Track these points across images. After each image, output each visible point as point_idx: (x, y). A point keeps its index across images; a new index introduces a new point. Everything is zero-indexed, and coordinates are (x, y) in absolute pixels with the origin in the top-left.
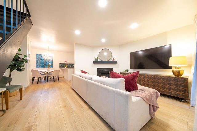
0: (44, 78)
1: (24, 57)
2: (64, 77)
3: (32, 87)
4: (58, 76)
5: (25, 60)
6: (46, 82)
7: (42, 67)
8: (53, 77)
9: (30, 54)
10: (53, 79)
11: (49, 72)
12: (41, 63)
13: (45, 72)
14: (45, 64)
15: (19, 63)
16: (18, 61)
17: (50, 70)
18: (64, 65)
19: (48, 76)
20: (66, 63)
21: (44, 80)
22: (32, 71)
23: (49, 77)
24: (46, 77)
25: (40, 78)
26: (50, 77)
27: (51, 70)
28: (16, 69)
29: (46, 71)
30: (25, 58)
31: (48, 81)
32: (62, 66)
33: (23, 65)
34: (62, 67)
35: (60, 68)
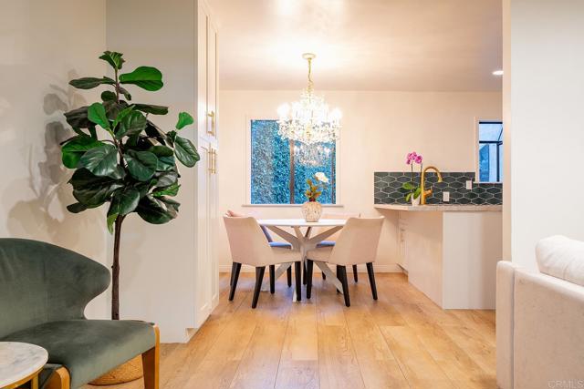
0: (289, 270)
1: (180, 126)
2: (403, 275)
3: (228, 330)
4: (369, 266)
5: (180, 142)
6: (299, 299)
7: (279, 198)
8: (341, 271)
9: (212, 115)
10: (339, 286)
11: (313, 234)
12: (276, 179)
13: (293, 233)
14: (293, 186)
15: (146, 165)
16: (143, 155)
17: (322, 222)
18: (405, 185)
19: (310, 263)
20: (417, 168)
21: (290, 284)
22: (232, 221)
23: (316, 269)
24: (298, 264)
25: (267, 270)
26: (322, 264)
27: (326, 217)
28: (135, 204)
29: (296, 228)
30: (181, 134)
31: (309, 296)
32: (393, 189)
33: (173, 178)
34: (391, 201)
35: (377, 209)
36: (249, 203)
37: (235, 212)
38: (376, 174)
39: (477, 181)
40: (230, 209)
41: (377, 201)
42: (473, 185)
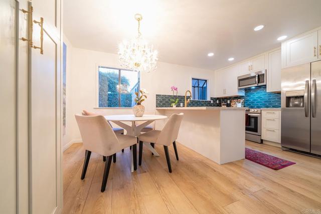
35: (157, 109)
36: (98, 106)
37: (88, 111)
38: (157, 95)
39: (192, 99)
40: (85, 110)
41: (157, 106)
42: (190, 101)
